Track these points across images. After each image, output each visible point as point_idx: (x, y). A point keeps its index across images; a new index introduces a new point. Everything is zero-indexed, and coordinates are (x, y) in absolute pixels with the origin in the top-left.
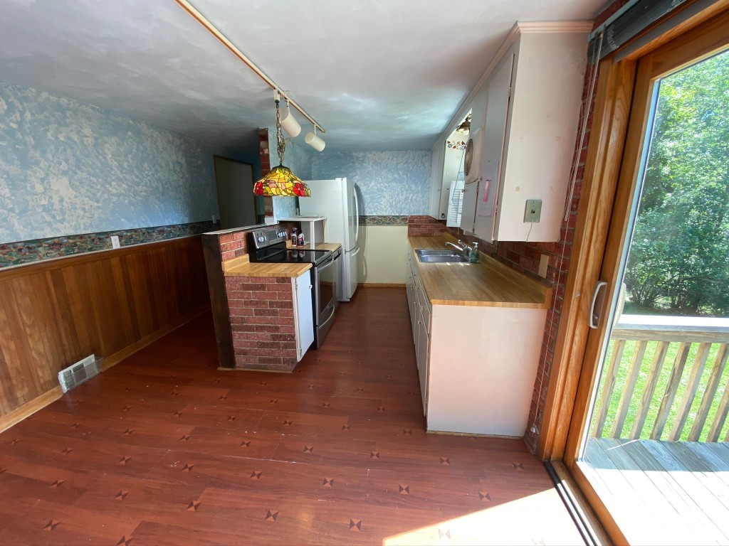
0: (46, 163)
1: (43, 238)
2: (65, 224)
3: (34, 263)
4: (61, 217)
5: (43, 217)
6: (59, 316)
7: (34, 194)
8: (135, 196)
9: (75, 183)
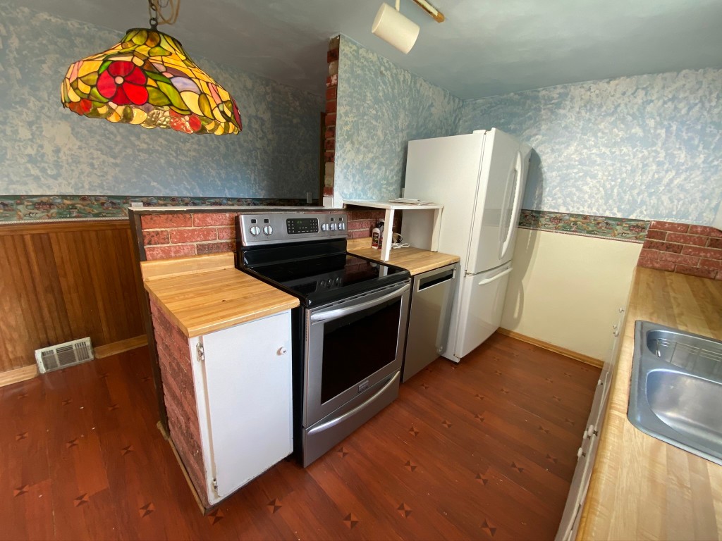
0: (37, 103)
1: (24, 194)
2: (60, 180)
3: (10, 222)
4: (55, 172)
5: (27, 169)
6: (40, 289)
7: (16, 140)
8: (178, 155)
9: (80, 130)
